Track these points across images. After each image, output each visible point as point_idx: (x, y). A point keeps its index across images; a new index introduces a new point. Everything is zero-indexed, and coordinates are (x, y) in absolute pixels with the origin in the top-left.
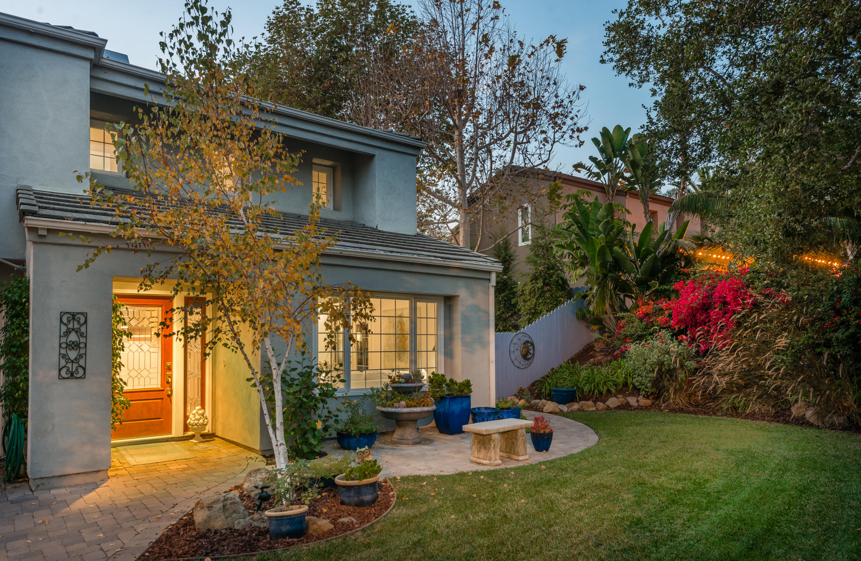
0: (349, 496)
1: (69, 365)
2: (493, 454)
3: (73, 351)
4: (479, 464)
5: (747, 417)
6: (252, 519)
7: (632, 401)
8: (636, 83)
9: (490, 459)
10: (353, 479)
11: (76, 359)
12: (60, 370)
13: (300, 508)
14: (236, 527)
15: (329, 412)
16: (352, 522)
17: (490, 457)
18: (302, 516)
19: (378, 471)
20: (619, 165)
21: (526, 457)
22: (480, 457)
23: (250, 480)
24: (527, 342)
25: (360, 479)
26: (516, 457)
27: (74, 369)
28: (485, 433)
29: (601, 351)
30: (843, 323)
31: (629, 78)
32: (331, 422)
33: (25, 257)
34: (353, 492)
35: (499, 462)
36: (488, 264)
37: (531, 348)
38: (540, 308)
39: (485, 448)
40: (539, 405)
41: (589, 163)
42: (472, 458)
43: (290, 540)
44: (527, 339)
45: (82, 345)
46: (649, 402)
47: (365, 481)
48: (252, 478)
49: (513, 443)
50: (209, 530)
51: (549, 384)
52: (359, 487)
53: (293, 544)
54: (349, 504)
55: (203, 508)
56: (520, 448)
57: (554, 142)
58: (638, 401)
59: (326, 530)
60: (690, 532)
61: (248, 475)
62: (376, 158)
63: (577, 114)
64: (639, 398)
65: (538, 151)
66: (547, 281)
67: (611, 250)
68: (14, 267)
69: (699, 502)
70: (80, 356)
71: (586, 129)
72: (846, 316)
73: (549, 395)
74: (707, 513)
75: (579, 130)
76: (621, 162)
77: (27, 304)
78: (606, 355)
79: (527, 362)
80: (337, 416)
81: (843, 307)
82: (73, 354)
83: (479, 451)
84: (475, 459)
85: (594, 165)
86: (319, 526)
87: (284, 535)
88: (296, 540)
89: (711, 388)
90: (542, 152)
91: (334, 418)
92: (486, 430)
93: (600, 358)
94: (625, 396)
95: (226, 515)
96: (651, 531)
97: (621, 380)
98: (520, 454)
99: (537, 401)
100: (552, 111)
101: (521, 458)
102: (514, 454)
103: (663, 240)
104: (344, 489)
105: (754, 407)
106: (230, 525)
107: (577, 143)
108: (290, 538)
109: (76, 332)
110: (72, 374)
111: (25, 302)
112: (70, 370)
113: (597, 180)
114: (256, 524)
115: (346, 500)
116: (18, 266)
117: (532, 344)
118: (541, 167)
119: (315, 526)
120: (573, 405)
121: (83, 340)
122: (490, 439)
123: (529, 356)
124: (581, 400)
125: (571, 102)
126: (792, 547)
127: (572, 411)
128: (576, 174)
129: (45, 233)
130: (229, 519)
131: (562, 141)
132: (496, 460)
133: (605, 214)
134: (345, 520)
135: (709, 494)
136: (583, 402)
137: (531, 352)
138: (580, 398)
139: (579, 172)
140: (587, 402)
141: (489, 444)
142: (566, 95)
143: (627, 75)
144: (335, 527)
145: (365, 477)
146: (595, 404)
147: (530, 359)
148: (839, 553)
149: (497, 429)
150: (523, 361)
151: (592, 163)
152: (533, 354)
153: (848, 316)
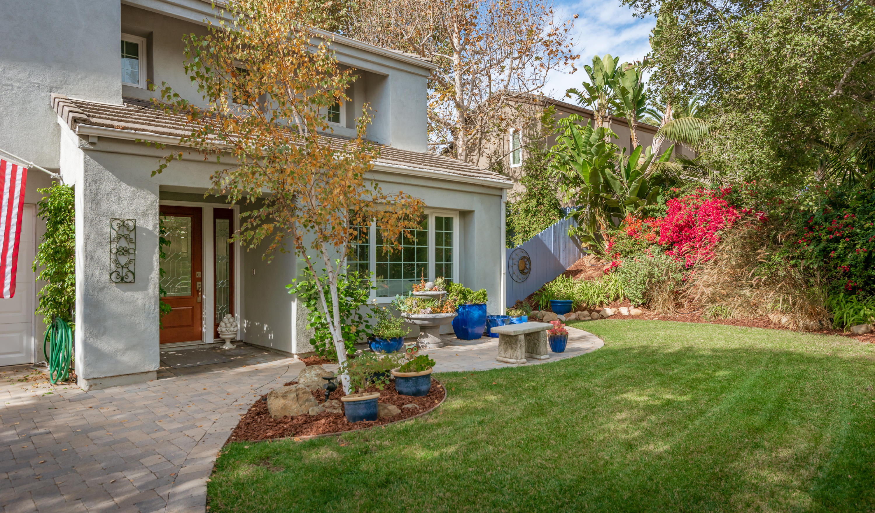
0: (407, 387)
1: (120, 270)
2: (519, 353)
3: (123, 256)
4: (507, 362)
5: (729, 323)
6: (324, 406)
7: (624, 311)
8: (639, 13)
9: (517, 358)
10: (410, 371)
11: (125, 264)
12: (111, 274)
13: (371, 394)
14: (310, 413)
15: (360, 318)
16: (416, 408)
17: (516, 356)
18: (374, 401)
19: (432, 364)
20: (608, 92)
21: (548, 356)
22: (507, 356)
23: (305, 376)
24: (524, 257)
25: (416, 371)
26: (538, 357)
27: (124, 274)
28: (513, 334)
29: (592, 266)
30: (814, 238)
31: (632, 8)
32: (362, 327)
33: (59, 166)
34: (411, 383)
35: (525, 360)
36: (501, 181)
37: (527, 263)
38: (534, 226)
39: (512, 348)
40: (538, 315)
41: (581, 89)
42: (498, 358)
43: (367, 422)
44: (525, 255)
45: (131, 251)
46: (639, 311)
47: (422, 373)
48: (306, 375)
49: (535, 344)
50: (285, 417)
51: (546, 297)
52: (417, 378)
53: (371, 425)
54: (407, 394)
55: (277, 397)
56: (542, 349)
57: (548, 68)
58: (629, 311)
59: (395, 414)
60: (715, 410)
61: (302, 371)
62: (390, 77)
63: (571, 42)
64: (630, 308)
65: (534, 77)
66: (541, 201)
67: (603, 173)
68: (50, 175)
69: (714, 388)
70: (130, 261)
71: (578, 56)
72: (818, 231)
73: (546, 307)
74: (724, 395)
75: (573, 58)
76: (609, 89)
77: (73, 211)
78: (596, 270)
79: (525, 276)
80: (367, 322)
81: (816, 223)
82: (123, 260)
83: (505, 351)
84: (501, 359)
85: (586, 91)
86: (389, 410)
87: (361, 418)
88: (372, 422)
89: (696, 298)
90: (537, 77)
91: (365, 324)
92: (514, 332)
93: (590, 272)
94: (617, 307)
95: (300, 403)
96: (682, 409)
97: (612, 292)
98: (542, 353)
99: (536, 312)
100: (546, 38)
101: (543, 357)
102: (536, 354)
103: (649, 162)
104: (402, 380)
105: (737, 314)
106: (304, 412)
107: (571, 70)
108: (367, 420)
109: (126, 238)
110: (122, 279)
111: (72, 208)
112: (121, 274)
113: (588, 105)
114: (328, 410)
115: (405, 390)
116: (54, 174)
117: (529, 260)
118: (535, 93)
119: (386, 411)
120: (570, 315)
121: (132, 246)
122: (517, 340)
123: (526, 271)
124: (576, 310)
125: (566, 30)
126: (803, 418)
127: (569, 320)
128: (567, 101)
129: (95, 140)
130: (303, 407)
131: (556, 67)
132: (522, 359)
133: (597, 137)
134: (409, 406)
135: (720, 382)
136: (579, 312)
137: (528, 266)
138: (575, 308)
139: (570, 97)
140: (583, 312)
141: (516, 343)
142: (561, 23)
143: (630, 5)
144: (402, 412)
145: (422, 369)
146: (591, 314)
147: (526, 273)
148: (843, 422)
149: (524, 331)
150: (520, 276)
151: (585, 89)
152: (530, 270)
153: (820, 232)
